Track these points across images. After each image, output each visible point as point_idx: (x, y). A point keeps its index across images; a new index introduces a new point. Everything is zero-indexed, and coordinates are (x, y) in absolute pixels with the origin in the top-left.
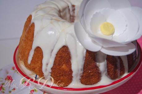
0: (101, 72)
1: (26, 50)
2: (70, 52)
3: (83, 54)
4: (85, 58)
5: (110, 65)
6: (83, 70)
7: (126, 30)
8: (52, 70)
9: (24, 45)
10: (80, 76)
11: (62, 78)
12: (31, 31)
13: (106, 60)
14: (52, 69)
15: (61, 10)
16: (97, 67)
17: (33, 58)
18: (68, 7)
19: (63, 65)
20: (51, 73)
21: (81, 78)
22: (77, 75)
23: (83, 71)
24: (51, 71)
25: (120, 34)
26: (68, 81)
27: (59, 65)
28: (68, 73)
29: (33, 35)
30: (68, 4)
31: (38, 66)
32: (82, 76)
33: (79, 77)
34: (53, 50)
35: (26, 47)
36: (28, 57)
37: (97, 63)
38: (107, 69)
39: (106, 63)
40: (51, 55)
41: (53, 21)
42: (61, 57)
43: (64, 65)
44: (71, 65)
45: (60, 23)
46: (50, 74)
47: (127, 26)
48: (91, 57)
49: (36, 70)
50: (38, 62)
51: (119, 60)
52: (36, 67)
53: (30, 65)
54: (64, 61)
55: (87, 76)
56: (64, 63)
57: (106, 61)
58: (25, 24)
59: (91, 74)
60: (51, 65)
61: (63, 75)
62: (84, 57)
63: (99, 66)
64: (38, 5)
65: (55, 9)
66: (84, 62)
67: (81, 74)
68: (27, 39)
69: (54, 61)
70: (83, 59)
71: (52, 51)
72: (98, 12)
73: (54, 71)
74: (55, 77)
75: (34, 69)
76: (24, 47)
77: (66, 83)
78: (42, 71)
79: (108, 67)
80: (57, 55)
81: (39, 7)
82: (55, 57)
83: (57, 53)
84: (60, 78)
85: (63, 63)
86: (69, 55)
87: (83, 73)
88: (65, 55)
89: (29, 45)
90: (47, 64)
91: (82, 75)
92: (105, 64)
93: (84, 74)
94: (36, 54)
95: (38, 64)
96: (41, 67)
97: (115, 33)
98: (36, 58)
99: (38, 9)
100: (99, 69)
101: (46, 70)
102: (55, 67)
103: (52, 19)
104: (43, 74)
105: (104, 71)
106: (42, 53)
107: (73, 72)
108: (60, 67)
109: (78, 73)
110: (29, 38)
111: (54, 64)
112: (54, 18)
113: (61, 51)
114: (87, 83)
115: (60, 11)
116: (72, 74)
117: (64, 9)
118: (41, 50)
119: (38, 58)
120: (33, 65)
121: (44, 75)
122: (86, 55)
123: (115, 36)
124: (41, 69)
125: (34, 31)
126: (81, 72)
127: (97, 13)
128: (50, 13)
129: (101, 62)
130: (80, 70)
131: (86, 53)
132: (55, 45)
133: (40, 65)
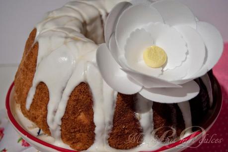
0: (142, 129)
1: (24, 87)
2: (91, 93)
3: (113, 97)
4: (117, 104)
5: (159, 118)
6: (112, 123)
7: (185, 60)
8: (62, 121)
9: (22, 78)
10: (108, 134)
11: (78, 135)
12: (32, 56)
13: (153, 108)
14: (62, 119)
15: (88, 21)
16: (136, 121)
17: (33, 100)
18: (101, 16)
19: (80, 115)
20: (61, 126)
21: (109, 137)
22: (102, 132)
23: (112, 126)
24: (60, 123)
25: (176, 67)
26: (88, 142)
27: (74, 113)
28: (88, 128)
29: (36, 62)
30: (99, 12)
31: (42, 114)
32: (111, 134)
33: (106, 136)
34: (65, 88)
35: (24, 82)
36: (26, 98)
37: (137, 114)
38: (153, 125)
39: (152, 114)
40: (62, 97)
41: (69, 40)
42: (77, 101)
43: (82, 114)
44: (93, 114)
45: (79, 45)
46: (60, 128)
47: (187, 53)
48: (126, 103)
49: (38, 120)
50: (41, 108)
51: (175, 111)
52: (38, 116)
53: (29, 111)
54: (83, 107)
55: (119, 134)
56: (82, 111)
57: (151, 110)
58: (27, 42)
59: (126, 131)
60: (61, 113)
61: (80, 130)
62: (114, 103)
63: (140, 119)
64: (49, 13)
65: (76, 19)
66: (114, 110)
67: (108, 130)
68: (27, 68)
69: (67, 107)
70: (113, 105)
71: (64, 90)
72: (140, 28)
73: (65, 123)
74: (66, 133)
75: (35, 118)
76: (22, 81)
77: (85, 145)
78: (46, 123)
79: (154, 121)
80: (70, 96)
81: (51, 15)
82: (68, 101)
83: (71, 94)
84: (75, 135)
85: (80, 111)
86: (89, 98)
87: (113, 129)
88: (83, 98)
89: (29, 79)
90: (55, 112)
91: (111, 132)
92: (150, 116)
93: (114, 131)
94: (38, 94)
95: (40, 110)
96: (45, 116)
97: (168, 64)
98: (38, 101)
99: (49, 18)
100: (139, 123)
101: (53, 120)
102: (67, 117)
103: (66, 38)
104: (49, 127)
105: (148, 128)
106: (47, 93)
107: (95, 126)
108: (75, 118)
109: (104, 129)
110: (30, 67)
111: (65, 112)
112: (71, 35)
113: (76, 91)
114: (119, 147)
115: (84, 24)
116: (94, 130)
117: (93, 20)
118: (47, 87)
119: (41, 101)
120: (33, 112)
121: (50, 129)
122: (118, 99)
123: (167, 69)
124: (45, 119)
125: (37, 55)
126: (110, 127)
127: (138, 30)
128: (66, 26)
129: (144, 112)
130: (107, 124)
131: (118, 96)
132: (68, 80)
133: (43, 113)
